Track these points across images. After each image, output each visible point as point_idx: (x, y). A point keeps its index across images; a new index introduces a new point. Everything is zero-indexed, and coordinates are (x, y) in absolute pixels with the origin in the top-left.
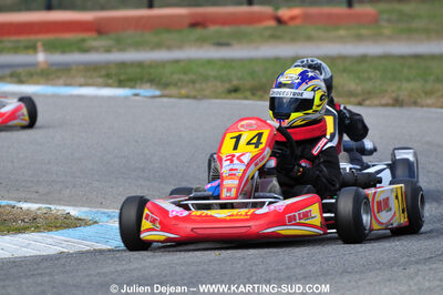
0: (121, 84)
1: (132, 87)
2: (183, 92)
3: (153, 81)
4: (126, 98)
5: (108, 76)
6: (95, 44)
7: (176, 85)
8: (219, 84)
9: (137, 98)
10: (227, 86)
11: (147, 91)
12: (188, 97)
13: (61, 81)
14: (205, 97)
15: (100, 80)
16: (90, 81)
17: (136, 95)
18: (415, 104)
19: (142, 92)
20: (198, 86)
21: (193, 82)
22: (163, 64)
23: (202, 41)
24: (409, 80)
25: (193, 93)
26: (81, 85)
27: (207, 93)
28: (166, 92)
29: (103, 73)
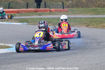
0: (21, 22)
1: (23, 23)
2: (32, 24)
3: (27, 22)
4: (22, 25)
5: (18, 21)
6: (17, 15)
7: (31, 22)
11: (25, 24)
12: (32, 25)
13: (10, 22)
14: (36, 25)
15: (17, 22)
16: (15, 22)
18: (73, 26)
19: (24, 24)
20: (34, 23)
21: (34, 22)
22: (29, 19)
23: (36, 15)
24: (72, 22)
26: (13, 22)
27: (36, 24)
28: (29, 24)
29: (18, 20)
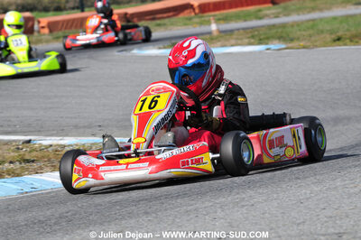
0: (260, 42)
1: (267, 44)
2: (301, 44)
3: (281, 38)
4: (261, 52)
5: (253, 36)
6: (268, 12)
8: (328, 36)
9: (268, 51)
10: (334, 37)
11: (275, 45)
12: (304, 47)
13: (219, 43)
14: (316, 46)
15: (246, 40)
17: (268, 49)
19: (272, 46)
20: (313, 39)
21: (310, 36)
22: (293, 25)
25: (308, 44)
26: (232, 46)
27: (317, 43)
28: (290, 45)
